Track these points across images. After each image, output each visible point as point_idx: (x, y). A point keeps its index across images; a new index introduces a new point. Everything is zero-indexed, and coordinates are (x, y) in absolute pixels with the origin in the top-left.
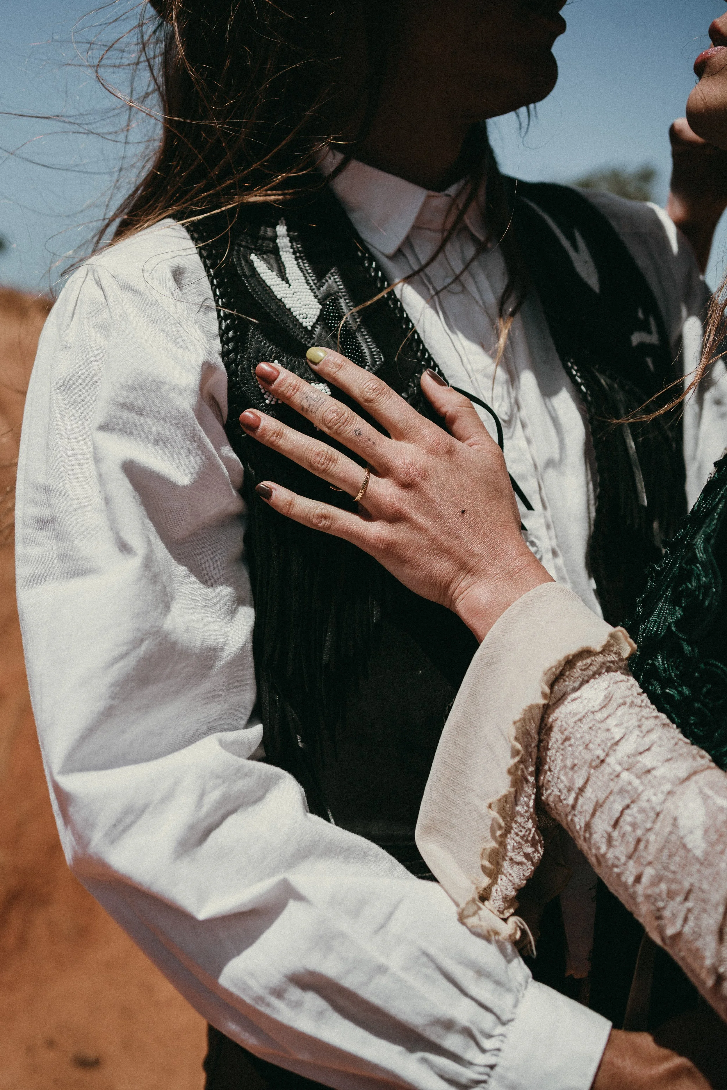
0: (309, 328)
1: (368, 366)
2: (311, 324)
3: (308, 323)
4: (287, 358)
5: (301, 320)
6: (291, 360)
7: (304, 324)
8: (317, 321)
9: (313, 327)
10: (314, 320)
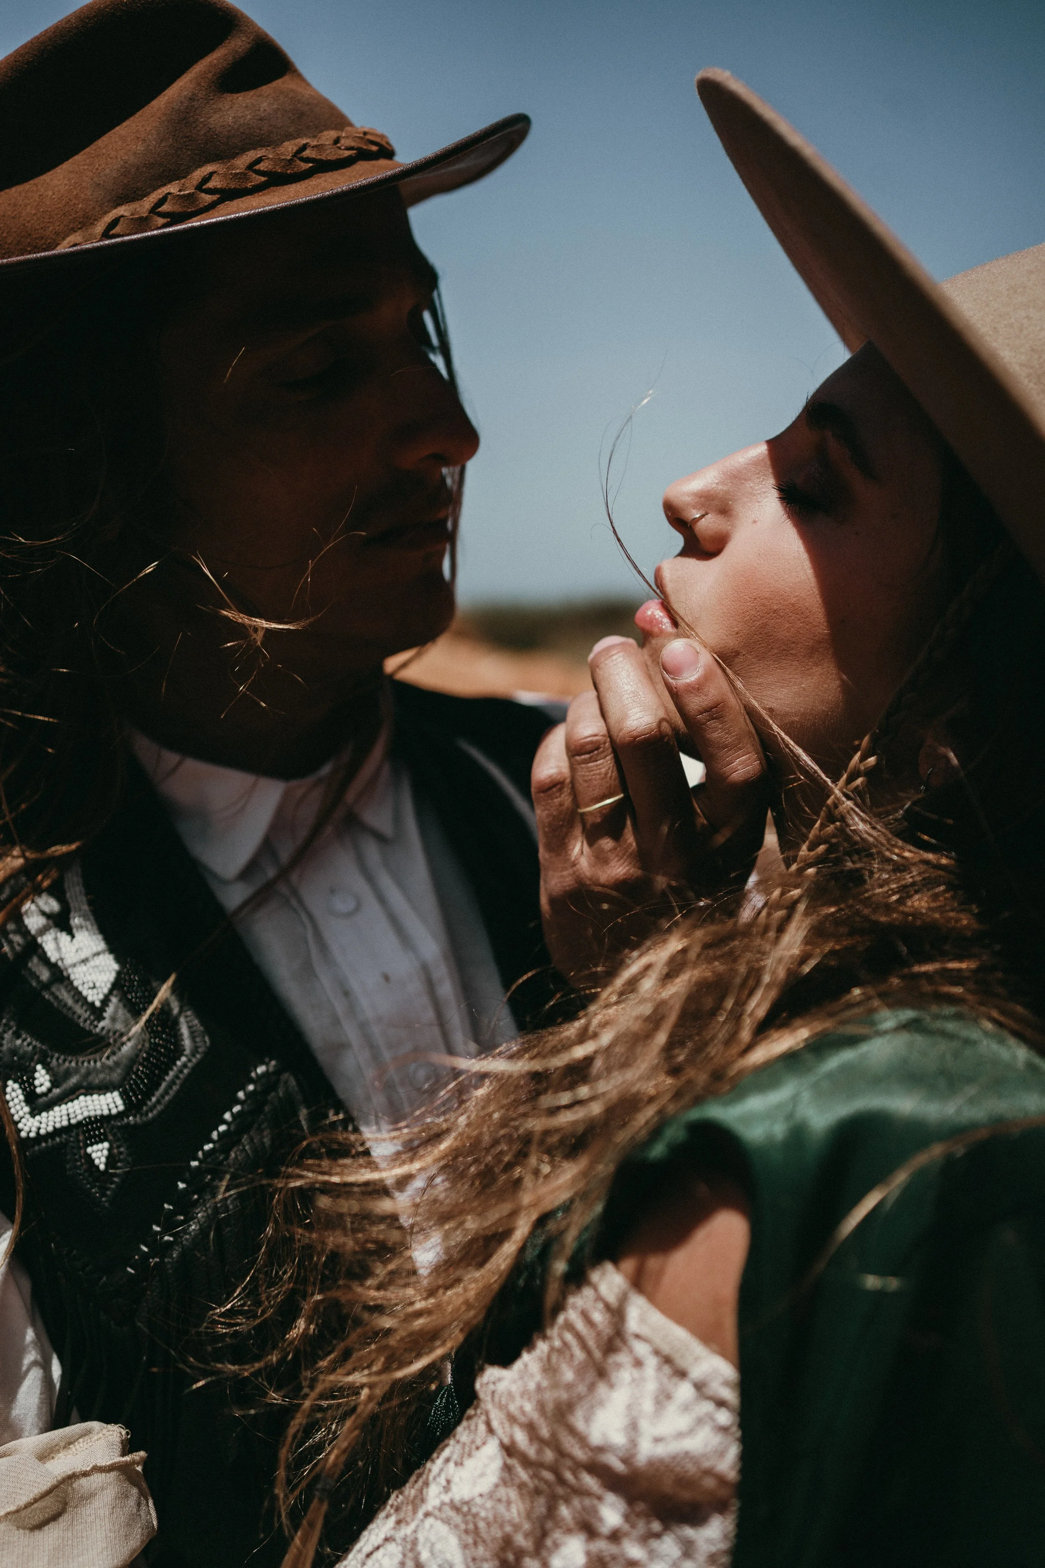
0: (98, 1004)
1: (186, 1056)
2: (101, 997)
3: (95, 997)
4: (58, 1059)
5: (85, 993)
6: (65, 1061)
7: (90, 999)
8: (111, 992)
9: (105, 1001)
10: (106, 991)
